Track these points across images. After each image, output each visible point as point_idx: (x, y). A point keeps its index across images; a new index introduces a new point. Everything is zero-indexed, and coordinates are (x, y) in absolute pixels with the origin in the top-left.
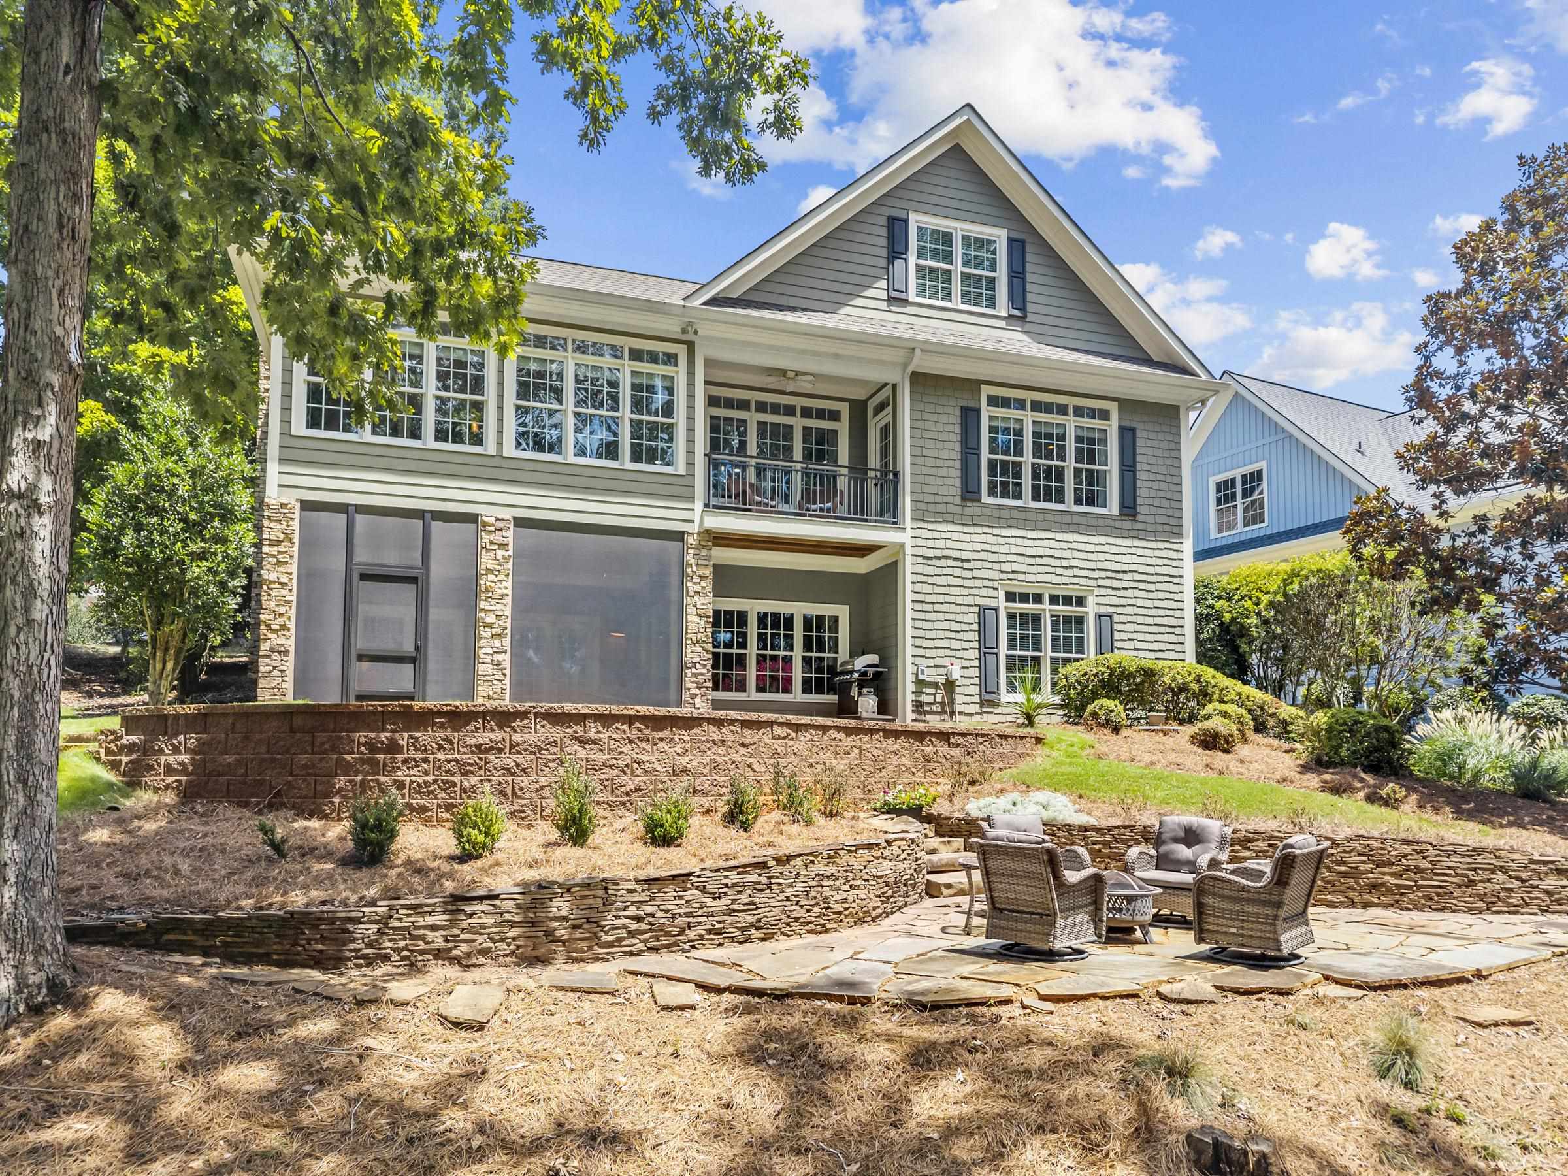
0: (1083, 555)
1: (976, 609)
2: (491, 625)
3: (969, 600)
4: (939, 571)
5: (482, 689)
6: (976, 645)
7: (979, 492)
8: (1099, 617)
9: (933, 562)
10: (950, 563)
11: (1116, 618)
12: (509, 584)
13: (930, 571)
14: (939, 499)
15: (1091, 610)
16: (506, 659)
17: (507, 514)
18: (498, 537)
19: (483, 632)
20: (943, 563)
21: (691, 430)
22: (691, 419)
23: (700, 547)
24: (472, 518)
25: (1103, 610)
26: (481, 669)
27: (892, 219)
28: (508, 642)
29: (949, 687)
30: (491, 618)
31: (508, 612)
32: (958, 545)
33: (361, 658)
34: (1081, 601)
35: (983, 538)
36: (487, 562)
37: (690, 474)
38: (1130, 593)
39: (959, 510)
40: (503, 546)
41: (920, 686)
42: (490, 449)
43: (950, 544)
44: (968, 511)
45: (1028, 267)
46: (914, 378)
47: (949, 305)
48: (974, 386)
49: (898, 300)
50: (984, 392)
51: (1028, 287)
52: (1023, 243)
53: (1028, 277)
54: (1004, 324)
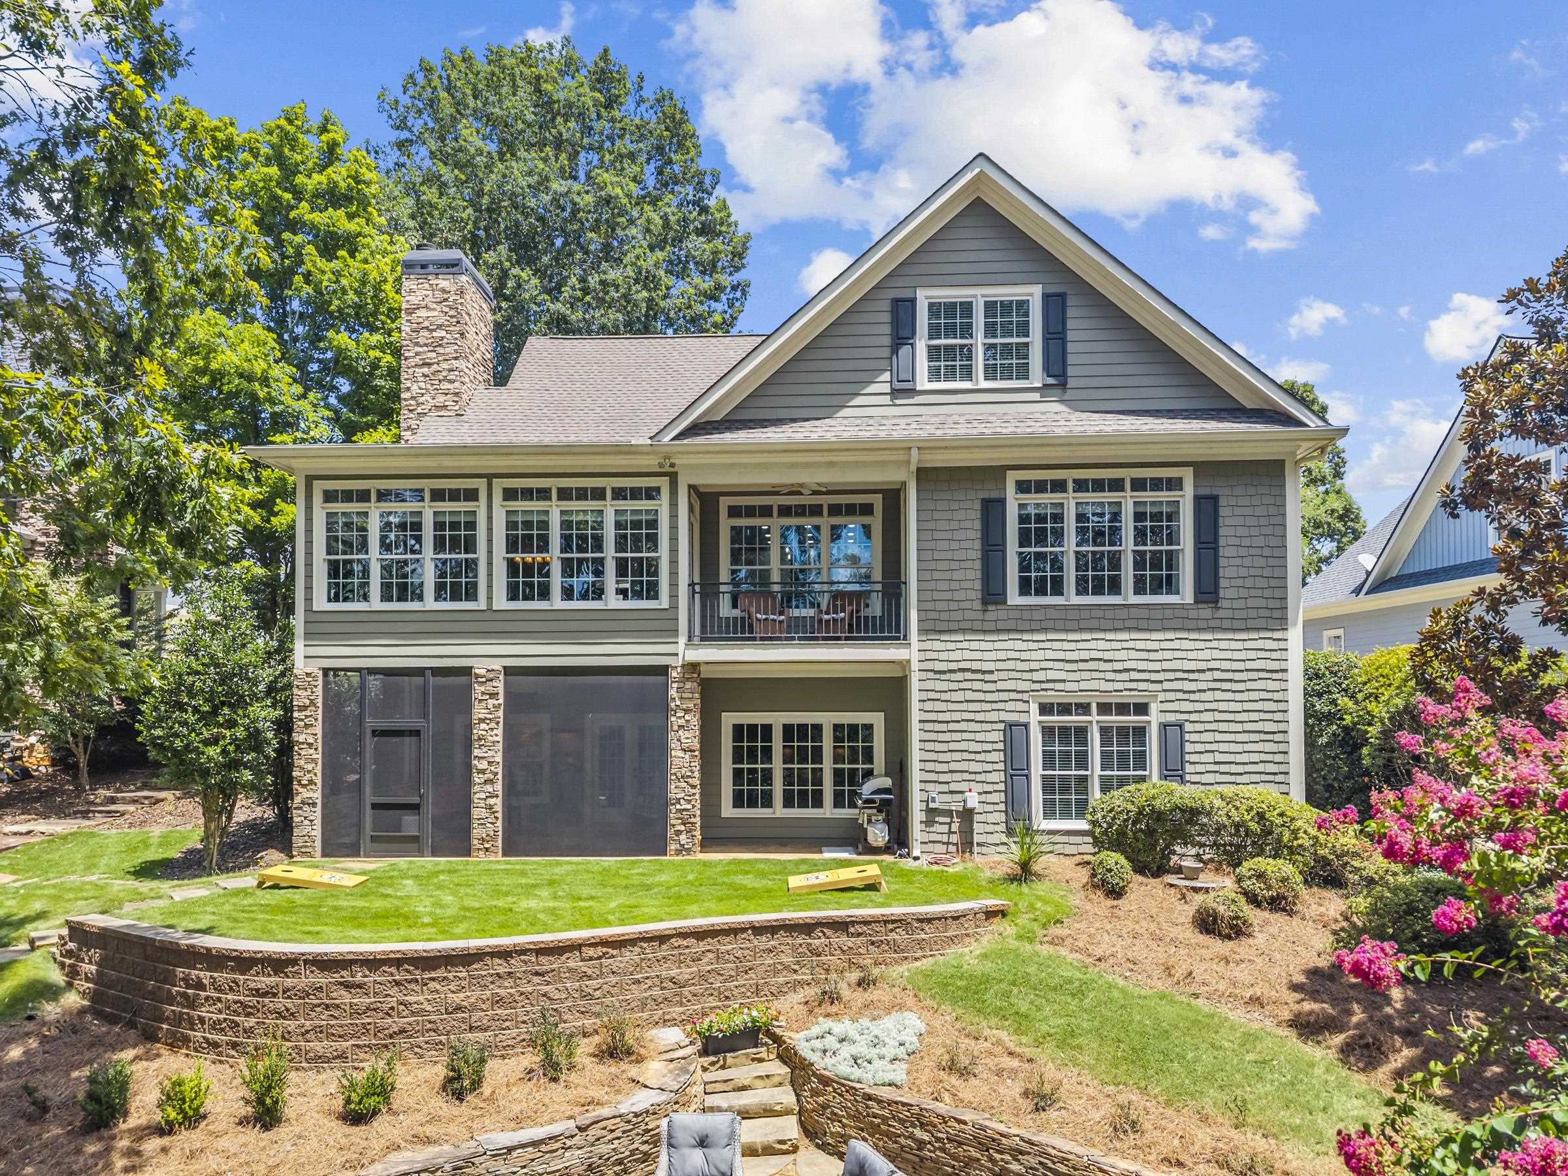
0: (1144, 655)
1: (1002, 726)
2: (484, 771)
3: (993, 716)
4: (954, 686)
5: (477, 832)
6: (1001, 766)
7: (1004, 593)
8: (1164, 726)
9: (947, 676)
10: (968, 675)
11: (1188, 727)
12: (500, 731)
13: (943, 686)
14: (954, 606)
15: (1154, 719)
16: (498, 804)
17: (497, 665)
18: (489, 687)
19: (477, 778)
20: (959, 676)
21: (674, 562)
22: (674, 551)
23: (684, 680)
24: (467, 671)
25: (1171, 718)
26: (476, 813)
27: (896, 302)
28: (499, 786)
29: (967, 815)
30: (483, 765)
31: (499, 758)
32: (978, 655)
33: (375, 806)
34: (1142, 709)
35: (1010, 645)
36: (479, 712)
37: (674, 607)
38: (1209, 696)
39: (979, 615)
40: (493, 695)
41: (932, 814)
42: (482, 604)
43: (968, 655)
44: (990, 616)
45: (1069, 324)
46: (924, 476)
47: (967, 385)
48: (998, 473)
49: (903, 390)
50: (1011, 479)
51: (1070, 348)
52: (1063, 296)
53: (1070, 335)
54: (1036, 396)
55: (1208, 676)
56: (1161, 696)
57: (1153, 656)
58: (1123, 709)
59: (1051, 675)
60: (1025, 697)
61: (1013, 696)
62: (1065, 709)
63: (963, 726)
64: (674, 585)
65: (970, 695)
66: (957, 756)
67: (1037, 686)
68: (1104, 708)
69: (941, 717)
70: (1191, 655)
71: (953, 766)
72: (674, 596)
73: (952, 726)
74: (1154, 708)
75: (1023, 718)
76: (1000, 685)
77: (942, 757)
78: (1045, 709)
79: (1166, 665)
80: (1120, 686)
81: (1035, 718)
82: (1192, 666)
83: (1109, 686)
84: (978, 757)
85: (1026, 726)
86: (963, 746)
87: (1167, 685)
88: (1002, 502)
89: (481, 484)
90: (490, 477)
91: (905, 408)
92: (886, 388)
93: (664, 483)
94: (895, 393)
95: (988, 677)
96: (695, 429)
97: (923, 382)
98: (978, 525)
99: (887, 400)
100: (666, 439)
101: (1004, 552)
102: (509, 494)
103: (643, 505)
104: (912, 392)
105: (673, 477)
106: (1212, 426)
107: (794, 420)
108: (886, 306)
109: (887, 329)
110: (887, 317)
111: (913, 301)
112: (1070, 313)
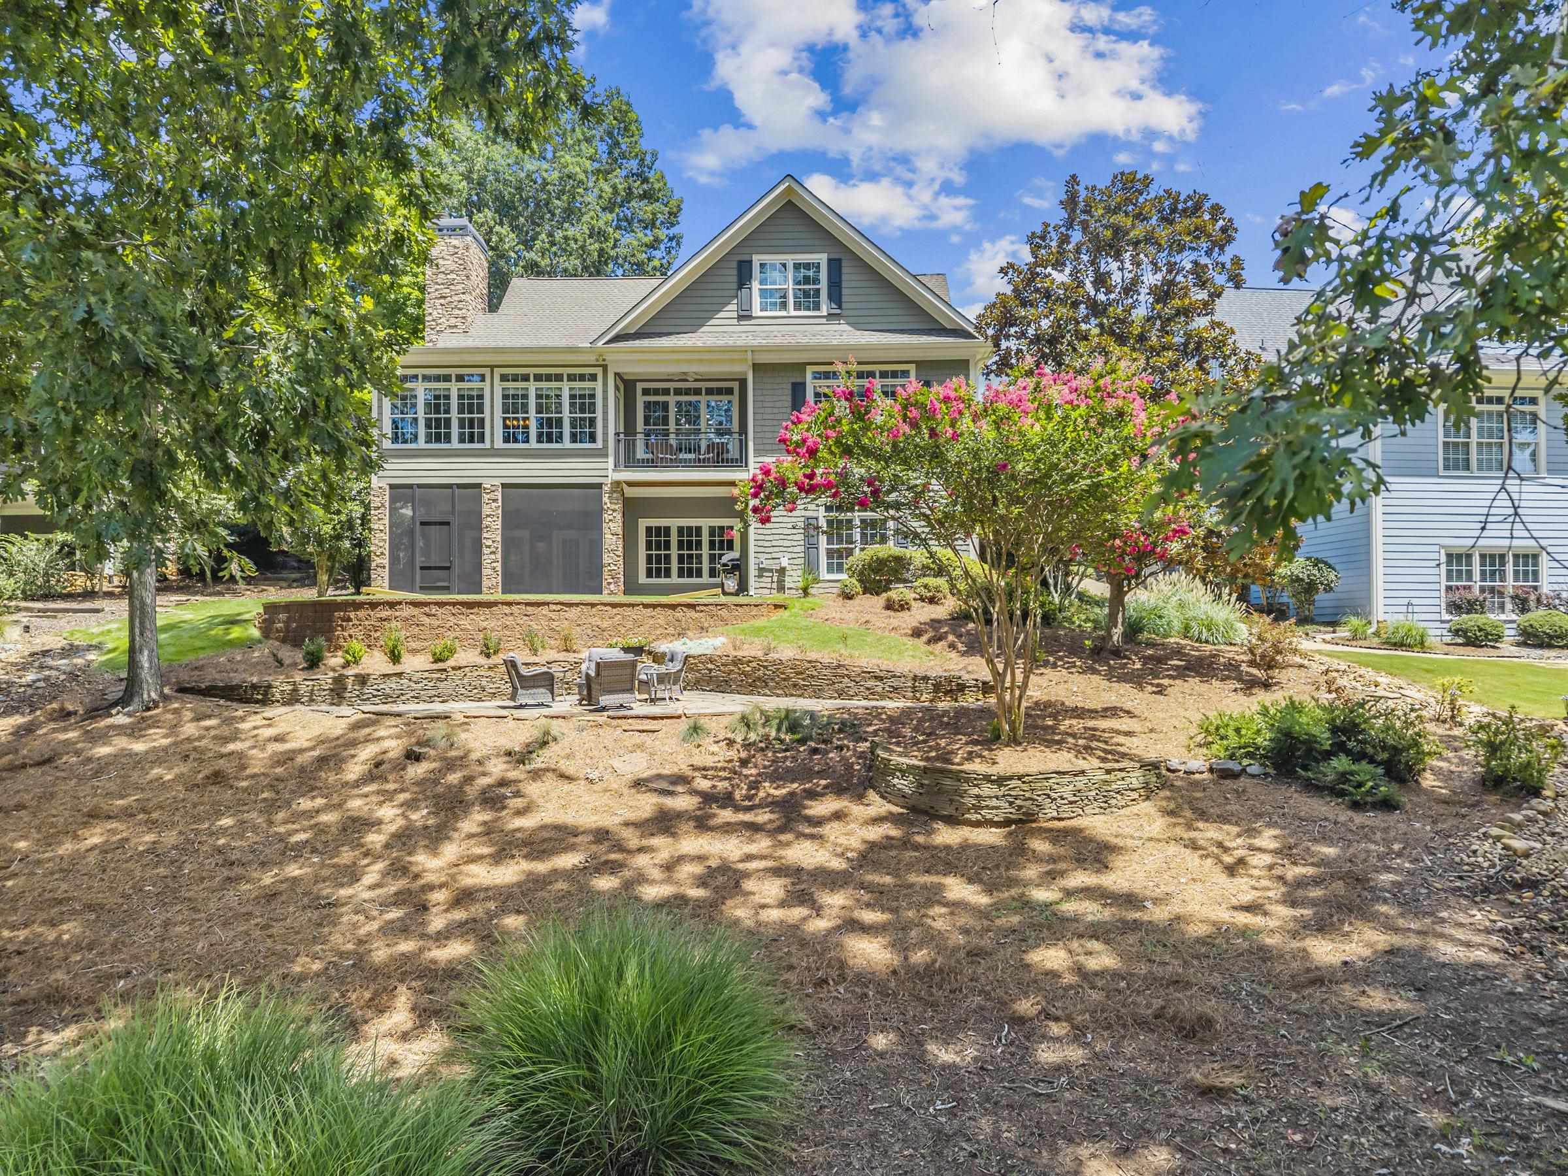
2: (489, 547)
3: (797, 513)
5: (486, 583)
6: (802, 543)
12: (499, 522)
16: (498, 566)
17: (497, 482)
18: (492, 496)
19: (485, 551)
21: (605, 419)
22: (604, 413)
23: (612, 492)
24: (479, 486)
26: (485, 572)
27: (740, 263)
28: (499, 556)
29: (782, 571)
30: (489, 543)
31: (499, 538)
33: (422, 568)
36: (486, 510)
37: (605, 447)
40: (495, 501)
41: (761, 572)
42: (487, 445)
45: (844, 277)
46: (757, 367)
47: (784, 313)
48: (801, 367)
49: (744, 316)
50: (809, 371)
51: (844, 291)
52: (840, 260)
53: (844, 284)
54: (824, 321)
63: (780, 519)
64: (605, 434)
66: (776, 537)
71: (774, 543)
72: (605, 441)
75: (814, 514)
77: (767, 538)
78: (829, 508)
81: (822, 514)
84: (789, 538)
85: (816, 519)
86: (780, 531)
88: (804, 384)
89: (487, 371)
90: (492, 367)
91: (745, 326)
92: (734, 315)
93: (599, 371)
94: (739, 317)
96: (617, 338)
97: (756, 311)
98: (789, 398)
99: (734, 321)
100: (600, 344)
102: (504, 378)
103: (587, 384)
104: (750, 317)
105: (605, 368)
106: (925, 339)
108: (734, 265)
109: (735, 279)
110: (735, 272)
111: (750, 262)
112: (844, 270)
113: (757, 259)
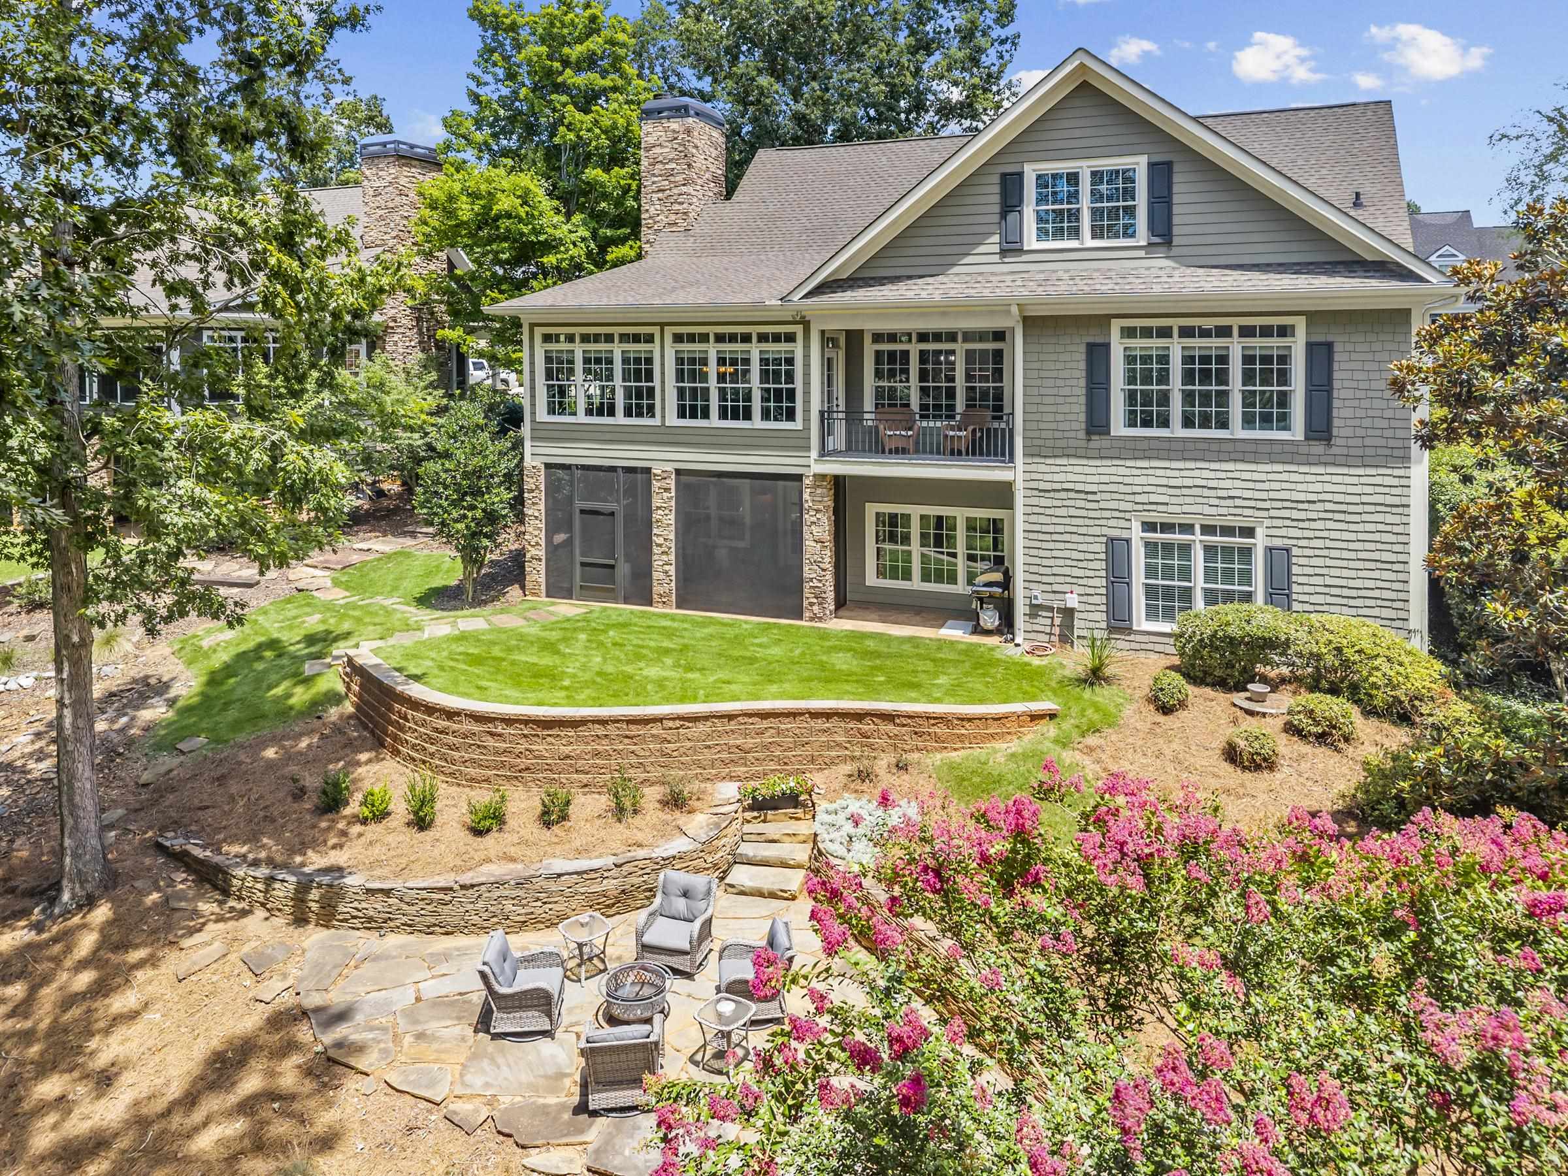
0: (1251, 485)
1: (1104, 540)
2: (660, 545)
3: (1097, 531)
4: (1059, 503)
5: (656, 590)
6: (1103, 574)
7: (1108, 425)
8: (1270, 550)
9: (1052, 494)
10: (1072, 495)
11: (1295, 551)
12: (672, 516)
13: (1048, 503)
14: (1058, 435)
15: (1260, 542)
16: (672, 569)
17: (670, 467)
18: (664, 484)
19: (656, 550)
20: (1063, 495)
21: (807, 393)
22: (807, 383)
23: (815, 486)
24: (647, 471)
25: (1278, 542)
26: (656, 575)
27: (1005, 176)
28: (672, 557)
29: (1068, 612)
30: (660, 541)
31: (672, 536)
32: (1082, 478)
33: (583, 565)
34: (1249, 532)
35: (1113, 470)
36: (656, 501)
37: (807, 428)
38: (1319, 525)
39: (1083, 444)
40: (667, 490)
41: (1035, 610)
42: (658, 421)
43: (1071, 477)
44: (1092, 444)
45: (1176, 189)
46: (1031, 323)
47: (1074, 244)
48: (1103, 321)
49: (1011, 248)
50: (1116, 326)
51: (1176, 209)
52: (1169, 164)
53: (1176, 199)
54: (1142, 253)
55: (1319, 506)
56: (1267, 523)
57: (1259, 486)
58: (1227, 531)
59: (1153, 498)
60: (1127, 516)
61: (1117, 514)
62: (1167, 527)
63: (1066, 537)
65: (1073, 512)
66: (1061, 562)
67: (1140, 507)
68: (1208, 530)
69: (1045, 528)
70: (1300, 487)
71: (1056, 570)
72: (807, 420)
73: (1055, 537)
74: (1260, 532)
75: (1125, 534)
76: (1103, 505)
77: (1045, 562)
78: (1149, 527)
79: (1272, 495)
80: (1224, 511)
81: (1137, 534)
82: (1302, 497)
83: (1213, 511)
84: (1080, 564)
85: (1128, 541)
86: (1067, 554)
87: (1273, 513)
88: (1107, 346)
89: (656, 330)
90: (662, 325)
91: (1013, 264)
92: (997, 249)
93: (798, 329)
94: (1004, 252)
95: (1090, 497)
96: (819, 290)
97: (1031, 241)
98: (1083, 365)
99: (996, 258)
100: (796, 297)
101: (1108, 390)
102: (678, 338)
103: (783, 347)
104: (1021, 251)
105: (806, 324)
107: (910, 277)
108: (996, 179)
109: (996, 199)
110: (997, 189)
111: (1020, 175)
112: (1176, 178)
113: (1030, 172)
